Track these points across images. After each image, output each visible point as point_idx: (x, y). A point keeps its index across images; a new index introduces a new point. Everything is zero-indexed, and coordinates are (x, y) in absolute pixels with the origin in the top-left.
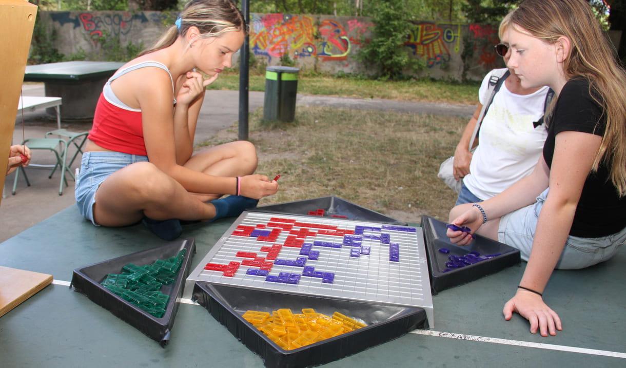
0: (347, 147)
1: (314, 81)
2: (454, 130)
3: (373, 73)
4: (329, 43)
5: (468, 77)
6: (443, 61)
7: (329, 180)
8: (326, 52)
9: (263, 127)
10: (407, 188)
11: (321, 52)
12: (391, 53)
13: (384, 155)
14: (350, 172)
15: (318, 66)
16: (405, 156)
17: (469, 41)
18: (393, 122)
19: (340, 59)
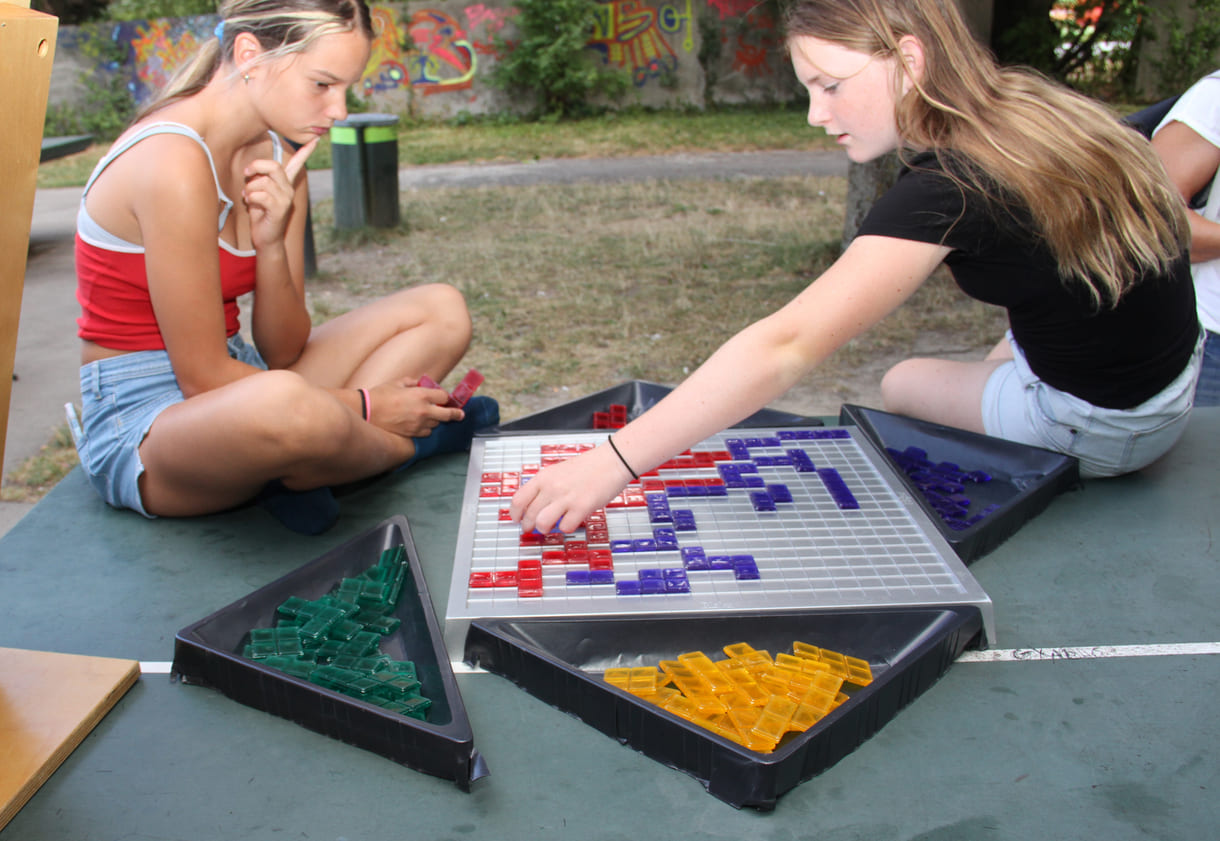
0: (522, 265)
1: (413, 139)
2: (718, 207)
3: (527, 108)
4: (433, 58)
5: (716, 98)
6: (664, 72)
7: (509, 337)
8: (428, 77)
9: (339, 243)
10: (669, 335)
11: (418, 77)
12: (561, 65)
13: (601, 272)
14: (545, 315)
15: (415, 107)
16: (645, 271)
17: (711, 26)
18: (595, 203)
19: (459, 88)
